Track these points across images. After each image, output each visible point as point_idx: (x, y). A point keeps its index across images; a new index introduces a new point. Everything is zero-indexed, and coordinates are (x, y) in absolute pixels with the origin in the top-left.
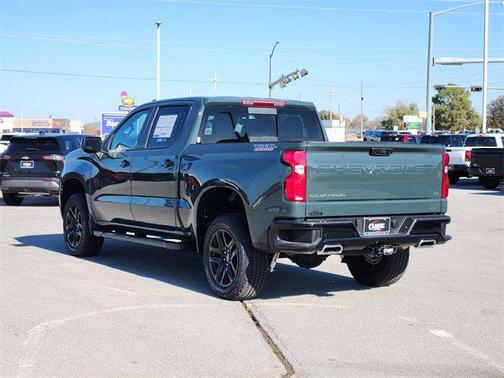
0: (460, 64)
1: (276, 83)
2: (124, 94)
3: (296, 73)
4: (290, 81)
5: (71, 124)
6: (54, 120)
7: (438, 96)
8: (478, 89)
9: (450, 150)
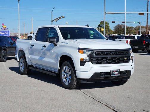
0: (114, 14)
1: (54, 20)
2: (3, 24)
3: (61, 17)
4: (58, 20)
7: (100, 24)
8: (114, 22)
9: (121, 40)
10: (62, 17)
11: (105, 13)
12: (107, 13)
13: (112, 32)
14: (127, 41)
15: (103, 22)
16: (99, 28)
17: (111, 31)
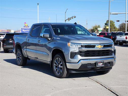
0: (117, 14)
1: (67, 20)
2: (25, 23)
5: (11, 31)
6: (7, 30)
7: (106, 23)
8: (118, 21)
9: (121, 37)
10: (73, 17)
11: (109, 14)
12: (111, 13)
13: (117, 30)
14: (126, 37)
15: (108, 21)
16: (106, 26)
17: (116, 28)
